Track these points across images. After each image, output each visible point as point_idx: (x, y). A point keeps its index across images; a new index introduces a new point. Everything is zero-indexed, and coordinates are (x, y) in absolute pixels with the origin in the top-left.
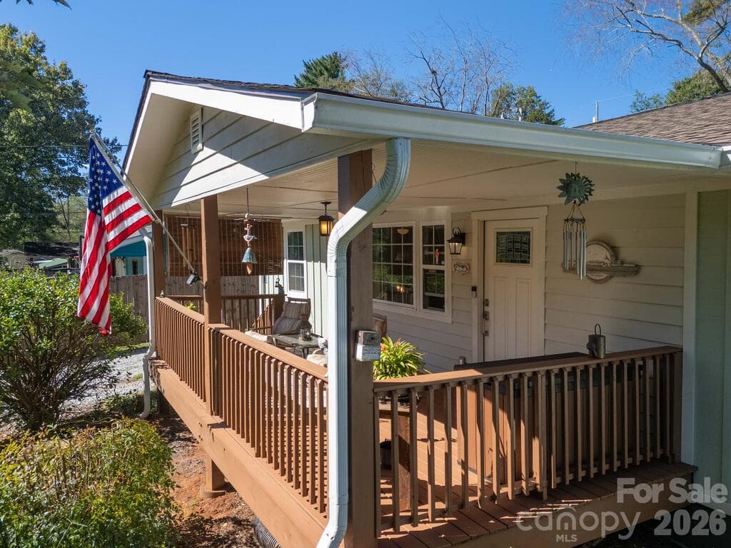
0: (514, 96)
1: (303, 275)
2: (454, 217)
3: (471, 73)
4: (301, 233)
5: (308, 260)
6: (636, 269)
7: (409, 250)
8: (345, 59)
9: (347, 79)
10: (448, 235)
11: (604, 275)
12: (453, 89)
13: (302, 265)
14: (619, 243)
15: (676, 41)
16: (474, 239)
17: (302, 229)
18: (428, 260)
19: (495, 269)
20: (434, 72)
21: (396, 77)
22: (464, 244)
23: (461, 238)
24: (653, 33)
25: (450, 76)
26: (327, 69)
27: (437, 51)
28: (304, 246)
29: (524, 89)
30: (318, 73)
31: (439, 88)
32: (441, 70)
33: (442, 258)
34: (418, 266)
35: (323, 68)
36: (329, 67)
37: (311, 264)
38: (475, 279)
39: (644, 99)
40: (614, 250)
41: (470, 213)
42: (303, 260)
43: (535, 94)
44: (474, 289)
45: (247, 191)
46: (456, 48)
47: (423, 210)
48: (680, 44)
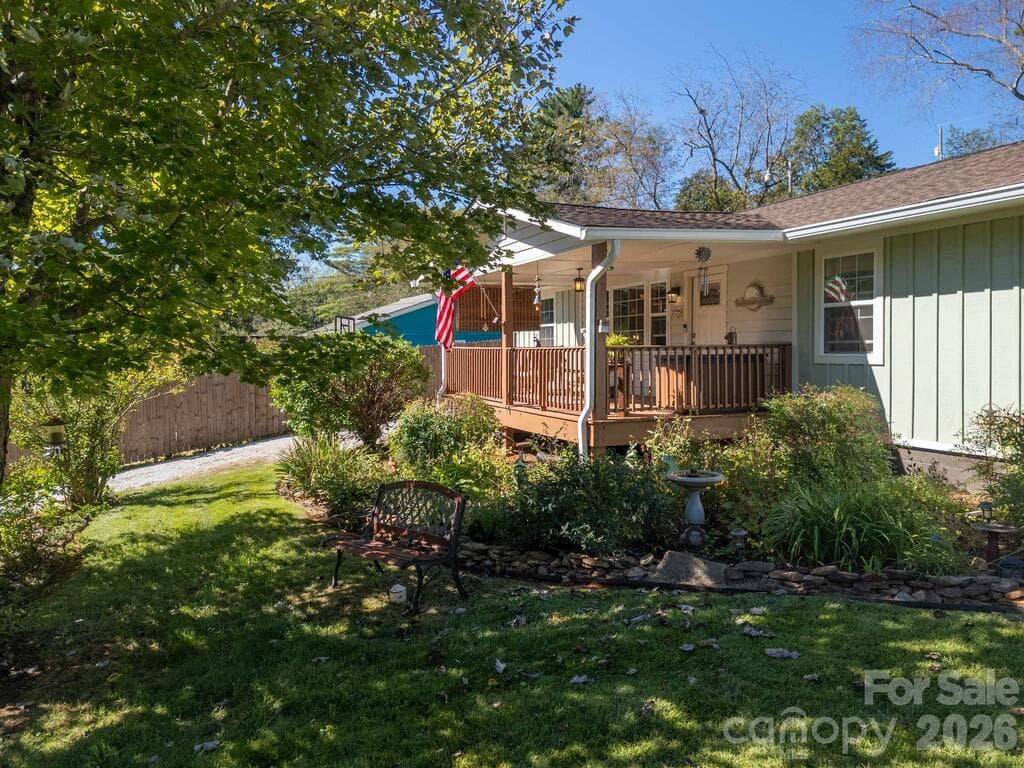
0: (827, 122)
1: (553, 336)
2: (673, 276)
3: (748, 111)
4: (552, 299)
5: (558, 322)
6: (772, 300)
7: (641, 303)
8: (590, 93)
9: (594, 118)
10: (668, 289)
11: (756, 306)
12: (726, 130)
13: (552, 327)
14: (765, 285)
15: (986, 70)
16: (686, 290)
17: (553, 296)
18: (655, 309)
19: (700, 310)
20: (702, 112)
21: (655, 121)
22: (679, 294)
23: (677, 290)
24: (956, 63)
25: (723, 115)
26: (566, 106)
27: (705, 85)
28: (555, 311)
29: (842, 112)
30: (555, 112)
31: (709, 131)
32: (712, 108)
33: (664, 307)
34: (648, 315)
35: (562, 105)
36: (569, 103)
37: (560, 326)
38: (686, 319)
39: (961, 135)
40: (761, 289)
41: (682, 273)
42: (552, 322)
43: (857, 117)
44: (685, 326)
45: (537, 264)
46: (730, 81)
47: (651, 272)
48: (989, 74)
